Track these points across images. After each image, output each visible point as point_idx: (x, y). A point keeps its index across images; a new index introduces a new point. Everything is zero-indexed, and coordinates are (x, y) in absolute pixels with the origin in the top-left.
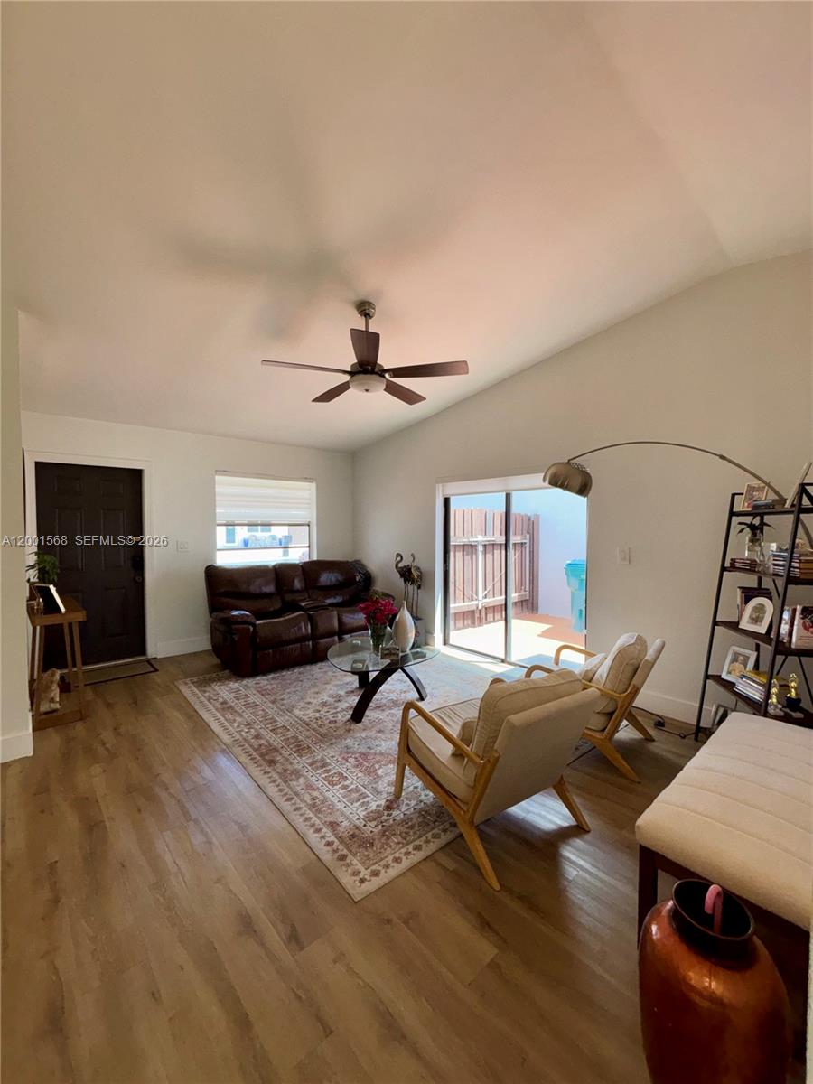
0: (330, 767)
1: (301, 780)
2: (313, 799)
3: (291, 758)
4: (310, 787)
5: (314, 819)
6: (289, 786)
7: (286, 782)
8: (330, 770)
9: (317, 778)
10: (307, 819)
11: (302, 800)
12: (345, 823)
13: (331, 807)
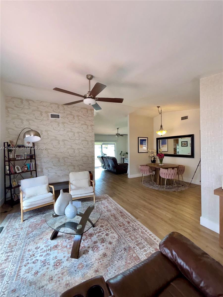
0: (106, 210)
1: (113, 208)
2: (111, 204)
3: (116, 213)
4: (112, 206)
5: (111, 201)
6: (116, 207)
7: (117, 208)
8: (107, 209)
9: (110, 208)
10: (112, 201)
11: (113, 204)
12: (106, 200)
13: (108, 203)
